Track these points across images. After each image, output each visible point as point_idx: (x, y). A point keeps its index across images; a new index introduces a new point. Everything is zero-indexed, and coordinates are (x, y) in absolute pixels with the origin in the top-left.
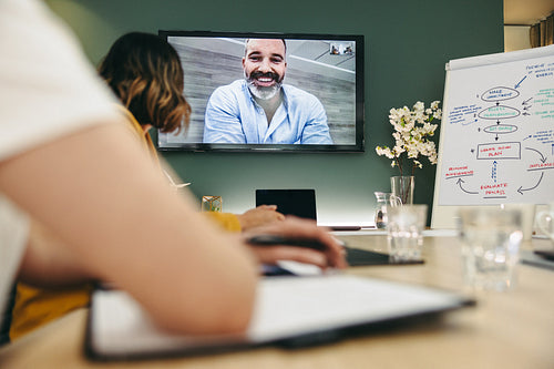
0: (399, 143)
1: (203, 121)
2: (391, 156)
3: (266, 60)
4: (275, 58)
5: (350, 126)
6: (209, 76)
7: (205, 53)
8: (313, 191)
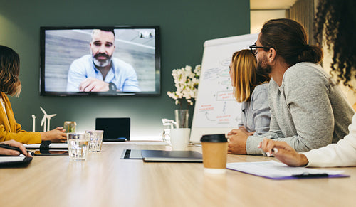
0: (179, 89)
1: (67, 78)
2: (175, 98)
3: (103, 46)
4: (108, 45)
5: (152, 80)
6: (69, 52)
7: (67, 40)
8: (129, 119)
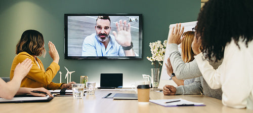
0: (153, 55)
1: (82, 48)
2: (152, 61)
3: (103, 29)
4: (106, 28)
5: (137, 49)
6: (83, 31)
8: (122, 74)
